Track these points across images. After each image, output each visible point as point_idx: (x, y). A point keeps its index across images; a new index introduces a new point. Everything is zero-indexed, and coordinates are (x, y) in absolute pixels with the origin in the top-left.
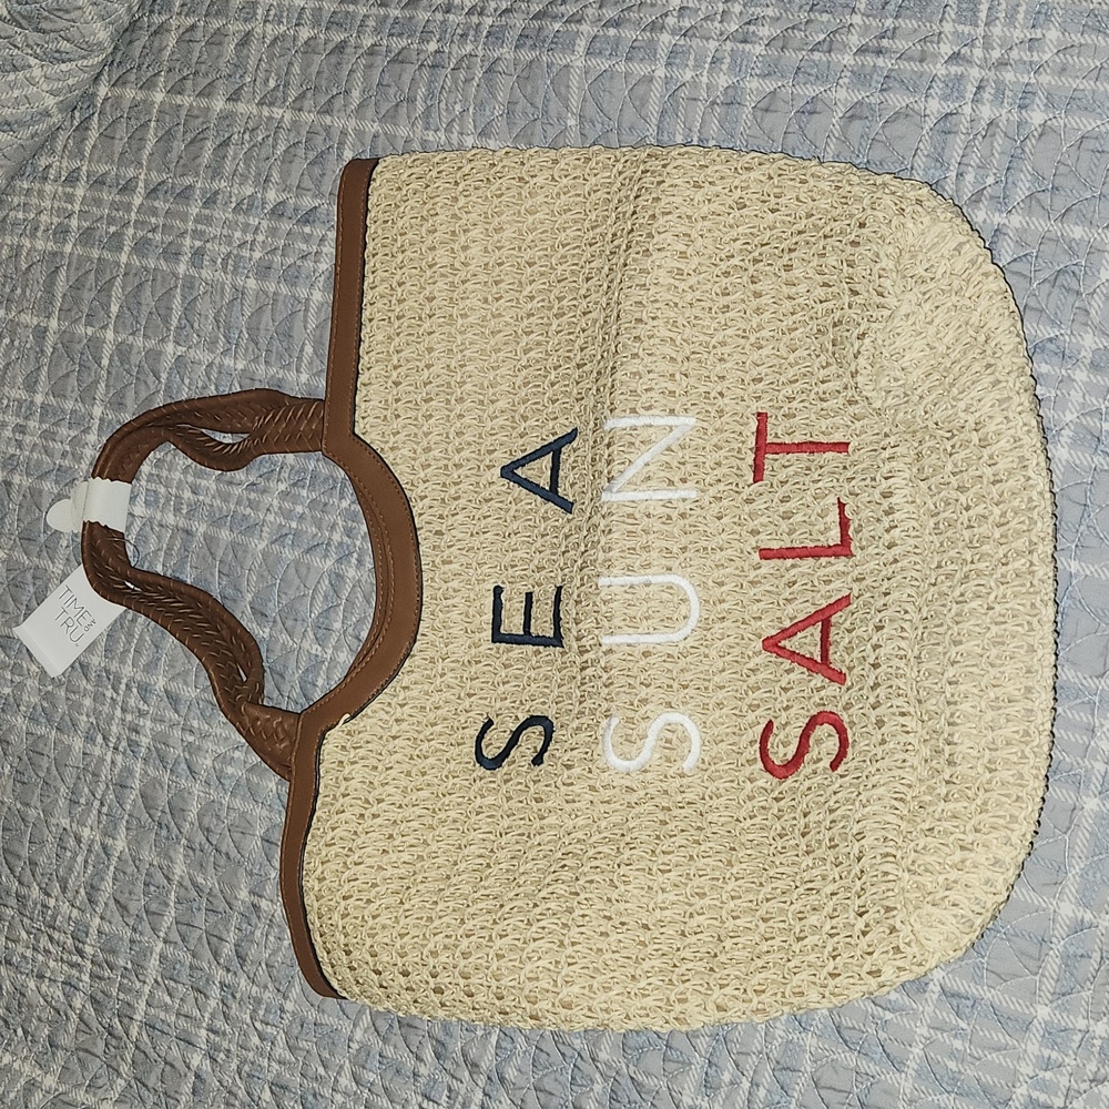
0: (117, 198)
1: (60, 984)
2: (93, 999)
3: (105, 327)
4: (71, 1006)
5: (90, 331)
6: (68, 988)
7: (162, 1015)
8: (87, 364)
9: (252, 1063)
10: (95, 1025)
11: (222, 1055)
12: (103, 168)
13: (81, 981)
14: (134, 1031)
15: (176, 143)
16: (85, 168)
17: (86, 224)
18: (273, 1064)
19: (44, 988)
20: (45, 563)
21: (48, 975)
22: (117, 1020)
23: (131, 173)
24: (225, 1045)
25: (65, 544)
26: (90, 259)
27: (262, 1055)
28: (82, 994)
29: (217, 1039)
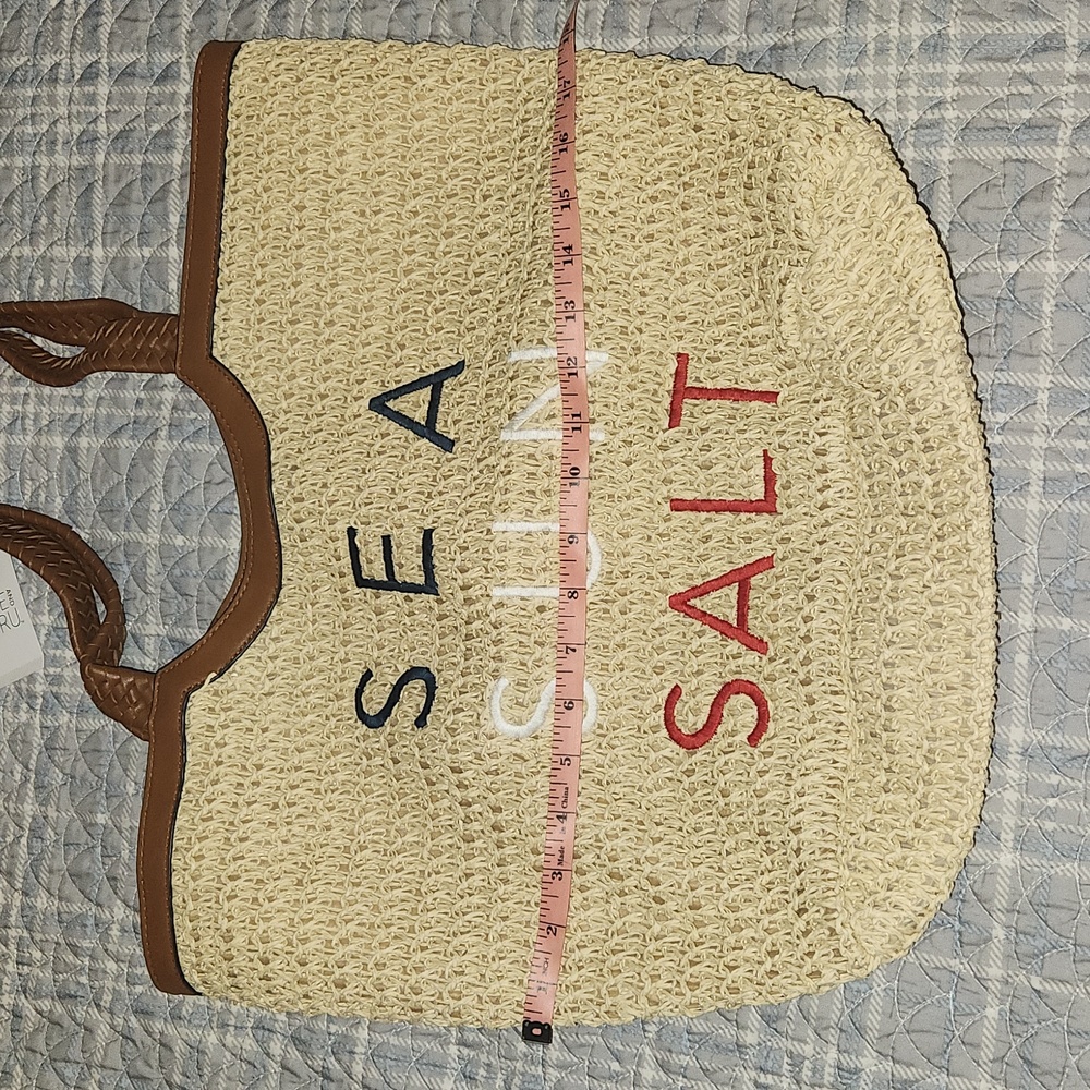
0: (155, 90)
1: (249, 1030)
2: (296, 1040)
3: (165, 244)
4: (268, 1054)
5: (147, 252)
6: (260, 1032)
7: (393, 1040)
8: (151, 291)
9: (522, 1074)
10: (304, 1071)
11: (482, 1072)
12: (127, 58)
13: (276, 1021)
14: (358, 1069)
15: (219, 14)
16: (104, 61)
17: (117, 128)
18: (551, 1070)
19: (229, 1040)
20: (135, 534)
21: (233, 1022)
22: (333, 1059)
23: (167, 57)
24: (483, 1058)
25: (157, 508)
26: (132, 166)
27: (533, 1063)
28: (281, 1038)
29: (472, 1053)
